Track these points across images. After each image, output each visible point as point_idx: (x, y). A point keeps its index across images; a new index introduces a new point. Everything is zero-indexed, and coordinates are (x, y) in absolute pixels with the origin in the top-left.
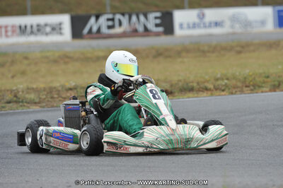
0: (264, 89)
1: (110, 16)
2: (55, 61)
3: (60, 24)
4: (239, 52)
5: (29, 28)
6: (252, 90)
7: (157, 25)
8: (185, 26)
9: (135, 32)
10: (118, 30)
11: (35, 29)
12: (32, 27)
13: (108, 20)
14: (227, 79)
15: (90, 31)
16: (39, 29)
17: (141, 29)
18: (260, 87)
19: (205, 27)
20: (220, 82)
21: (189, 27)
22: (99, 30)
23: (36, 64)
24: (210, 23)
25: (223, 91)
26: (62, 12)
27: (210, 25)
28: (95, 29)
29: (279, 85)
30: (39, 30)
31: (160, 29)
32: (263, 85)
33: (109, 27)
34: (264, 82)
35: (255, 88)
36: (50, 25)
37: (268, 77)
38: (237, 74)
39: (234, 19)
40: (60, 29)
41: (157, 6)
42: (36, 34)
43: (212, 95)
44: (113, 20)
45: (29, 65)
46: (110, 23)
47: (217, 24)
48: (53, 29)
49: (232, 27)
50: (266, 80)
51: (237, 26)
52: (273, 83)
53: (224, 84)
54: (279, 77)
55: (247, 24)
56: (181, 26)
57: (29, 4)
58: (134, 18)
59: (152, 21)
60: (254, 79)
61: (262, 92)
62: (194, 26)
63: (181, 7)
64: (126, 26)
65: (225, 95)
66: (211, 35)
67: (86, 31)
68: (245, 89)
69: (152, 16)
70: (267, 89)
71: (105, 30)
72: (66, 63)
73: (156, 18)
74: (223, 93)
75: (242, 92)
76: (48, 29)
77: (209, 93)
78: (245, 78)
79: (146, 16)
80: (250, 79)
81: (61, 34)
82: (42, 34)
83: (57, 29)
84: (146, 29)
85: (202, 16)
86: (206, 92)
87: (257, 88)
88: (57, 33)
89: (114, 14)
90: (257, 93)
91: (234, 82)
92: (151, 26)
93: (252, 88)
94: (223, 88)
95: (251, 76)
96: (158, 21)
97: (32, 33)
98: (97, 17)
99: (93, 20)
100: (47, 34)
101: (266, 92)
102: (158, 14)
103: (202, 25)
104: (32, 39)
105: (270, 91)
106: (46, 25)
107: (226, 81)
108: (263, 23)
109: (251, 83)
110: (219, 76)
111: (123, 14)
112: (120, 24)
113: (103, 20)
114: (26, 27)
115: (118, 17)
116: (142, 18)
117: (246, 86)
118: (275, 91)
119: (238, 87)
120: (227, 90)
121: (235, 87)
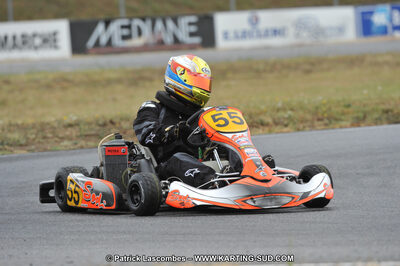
0: (343, 123)
1: (125, 22)
2: (49, 87)
3: (55, 34)
4: (308, 72)
5: (10, 40)
6: (326, 125)
7: (192, 35)
8: (231, 35)
9: (160, 45)
10: (136, 42)
11: (19, 40)
12: (14, 38)
13: (123, 27)
14: (292, 109)
15: (97, 44)
16: (25, 41)
17: (169, 40)
18: (337, 120)
19: (259, 36)
20: (281, 114)
21: (237, 37)
22: (109, 42)
23: (21, 90)
24: (267, 31)
25: (286, 126)
26: (57, 16)
27: (266, 34)
28: (104, 40)
29: (365, 117)
30: (24, 43)
31: (197, 40)
32: (343, 117)
33: (125, 38)
34: (343, 114)
35: (330, 123)
36: (41, 36)
37: (349, 106)
38: (306, 102)
39: (300, 25)
40: (55, 41)
41: (191, 8)
42: (20, 49)
43: (270, 132)
44: (129, 27)
45: (11, 92)
46: (125, 32)
47: (276, 32)
48: (45, 41)
49: (297, 35)
50: (346, 110)
51: (305, 34)
52: (356, 115)
53: (286, 116)
54: (364, 106)
55: (319, 31)
56: (226, 35)
57: (10, 6)
58: (159, 25)
59: (184, 28)
60: (330, 109)
61: (341, 127)
62: (244, 35)
63: (224, 8)
64: (147, 36)
65: (288, 132)
66: (267, 48)
67: (91, 43)
68: (316, 123)
69: (184, 21)
70: (348, 124)
71: (118, 42)
72: (64, 89)
73: (190, 24)
74: (285, 129)
75: (312, 127)
76: (38, 41)
77: (267, 129)
78: (317, 108)
79: (175, 21)
80: (324, 109)
81: (56, 47)
82: (30, 48)
83: (50, 40)
84: (176, 40)
85: (255, 22)
86: (262, 127)
87: (333, 122)
88: (51, 47)
89: (131, 19)
90: (333, 128)
91: (301, 113)
92: (183, 36)
93: (326, 121)
94: (286, 122)
95: (324, 105)
96: (193, 29)
97: (15, 46)
98: (107, 23)
99: (101, 27)
100: (36, 48)
101: (346, 127)
102: (193, 19)
103: (255, 34)
104: (16, 55)
105: (352, 125)
106: (35, 35)
107: (290, 112)
108: (341, 30)
109: (326, 115)
110: (280, 105)
111: (144, 19)
112: (140, 33)
113: (115, 27)
114: (6, 38)
115: (136, 22)
116: (170, 24)
117: (319, 120)
118: (359, 126)
119: (306, 121)
120: (291, 125)
121: (303, 121)
